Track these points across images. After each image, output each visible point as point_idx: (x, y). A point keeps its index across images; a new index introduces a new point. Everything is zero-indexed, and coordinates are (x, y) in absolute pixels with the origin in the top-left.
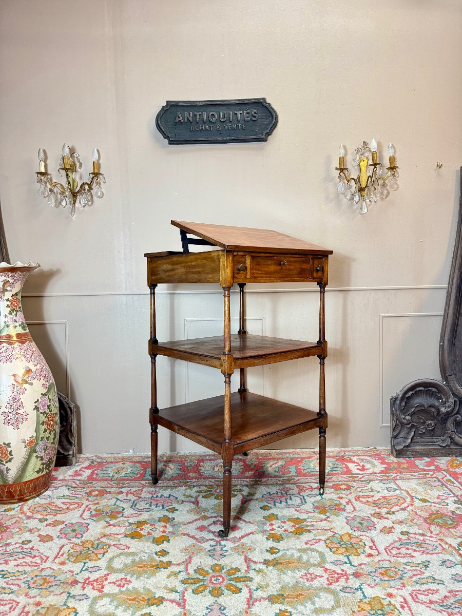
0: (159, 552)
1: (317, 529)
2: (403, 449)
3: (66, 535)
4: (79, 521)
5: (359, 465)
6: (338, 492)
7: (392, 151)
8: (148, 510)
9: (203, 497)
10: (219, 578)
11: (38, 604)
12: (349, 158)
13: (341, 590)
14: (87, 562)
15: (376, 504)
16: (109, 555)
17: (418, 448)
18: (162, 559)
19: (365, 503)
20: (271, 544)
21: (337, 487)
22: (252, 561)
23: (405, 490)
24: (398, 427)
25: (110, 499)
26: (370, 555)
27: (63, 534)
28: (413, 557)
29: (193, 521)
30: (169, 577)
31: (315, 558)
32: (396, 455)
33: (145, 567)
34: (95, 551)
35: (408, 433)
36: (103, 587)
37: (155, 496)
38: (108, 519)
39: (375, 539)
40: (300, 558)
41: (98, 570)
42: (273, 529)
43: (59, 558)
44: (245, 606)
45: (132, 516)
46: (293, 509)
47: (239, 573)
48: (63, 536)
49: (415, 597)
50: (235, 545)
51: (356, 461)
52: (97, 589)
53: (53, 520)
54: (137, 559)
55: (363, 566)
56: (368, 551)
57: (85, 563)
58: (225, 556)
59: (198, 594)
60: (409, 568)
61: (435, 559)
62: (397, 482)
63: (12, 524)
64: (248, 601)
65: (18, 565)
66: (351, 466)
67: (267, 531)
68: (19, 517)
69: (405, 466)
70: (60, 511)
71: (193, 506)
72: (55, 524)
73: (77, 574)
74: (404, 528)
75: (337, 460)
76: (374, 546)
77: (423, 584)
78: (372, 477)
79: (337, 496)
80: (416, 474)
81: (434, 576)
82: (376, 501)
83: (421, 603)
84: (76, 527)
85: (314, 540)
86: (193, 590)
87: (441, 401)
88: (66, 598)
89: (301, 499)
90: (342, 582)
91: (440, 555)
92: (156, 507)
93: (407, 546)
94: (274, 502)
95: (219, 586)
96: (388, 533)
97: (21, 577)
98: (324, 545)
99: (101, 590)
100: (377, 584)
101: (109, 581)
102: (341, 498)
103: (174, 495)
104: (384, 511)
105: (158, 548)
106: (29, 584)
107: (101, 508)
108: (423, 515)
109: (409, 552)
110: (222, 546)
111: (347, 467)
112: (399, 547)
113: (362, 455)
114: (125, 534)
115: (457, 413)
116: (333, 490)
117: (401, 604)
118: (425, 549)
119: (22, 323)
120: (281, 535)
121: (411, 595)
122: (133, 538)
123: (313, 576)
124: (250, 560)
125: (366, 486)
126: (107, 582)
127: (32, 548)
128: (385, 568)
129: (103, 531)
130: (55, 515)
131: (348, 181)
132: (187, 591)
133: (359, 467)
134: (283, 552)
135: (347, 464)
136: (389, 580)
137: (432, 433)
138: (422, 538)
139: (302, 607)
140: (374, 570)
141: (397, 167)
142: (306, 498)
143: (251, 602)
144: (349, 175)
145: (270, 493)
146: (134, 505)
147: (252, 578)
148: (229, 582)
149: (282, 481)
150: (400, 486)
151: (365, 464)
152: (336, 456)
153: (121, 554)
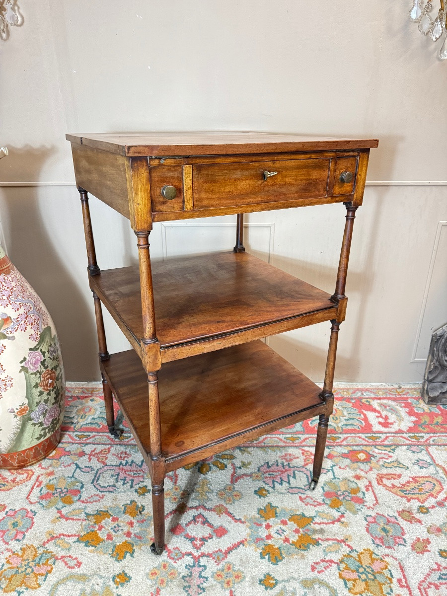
0: (118, 576)
1: (328, 540)
2: (438, 396)
3: (4, 532)
4: (24, 506)
5: (381, 416)
6: (355, 465)
8: (111, 489)
14: (23, 592)
15: (404, 491)
16: (52, 579)
18: (120, 591)
19: (390, 489)
20: (265, 567)
21: (353, 457)
23: (440, 467)
24: (436, 369)
25: (68, 466)
27: (1, 531)
29: (167, 515)
32: (429, 402)
34: (35, 569)
37: (124, 462)
38: (60, 505)
39: (406, 564)
45: (91, 500)
46: (297, 497)
50: (219, 567)
51: (378, 408)
54: (88, 590)
56: (396, 588)
57: (20, 593)
58: (204, 590)
62: (430, 449)
66: (371, 416)
67: (262, 539)
69: (440, 419)
70: (4, 485)
71: (169, 485)
74: (443, 543)
75: (353, 406)
76: (404, 580)
78: (399, 440)
79: (353, 474)
82: (404, 485)
84: (19, 518)
85: (322, 561)
92: (124, 484)
94: (273, 481)
96: (422, 552)
98: (337, 572)
102: (358, 477)
104: (415, 504)
105: (117, 567)
107: (55, 482)
110: (201, 569)
111: (366, 419)
112: (437, 582)
113: (384, 398)
114: (78, 536)
116: (347, 462)
120: (280, 548)
122: (87, 543)
125: (391, 457)
129: (51, 528)
134: (282, 585)
135: (366, 413)
145: (268, 463)
146: (96, 479)
149: (284, 442)
150: (434, 458)
151: (389, 414)
152: (352, 399)
153: (69, 578)
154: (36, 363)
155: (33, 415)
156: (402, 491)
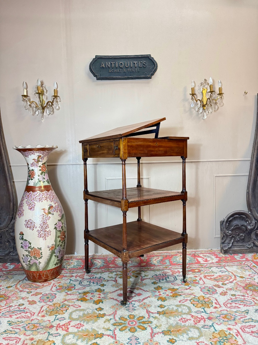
0: (98, 308)
1: (185, 294)
2: (227, 249)
3: (44, 300)
4: (50, 292)
5: (204, 259)
6: (194, 273)
7: (220, 84)
8: (88, 285)
9: (119, 278)
10: (133, 322)
11: (32, 339)
12: (196, 89)
13: (202, 327)
14: (57, 315)
15: (215, 279)
16: (69, 311)
17: (236, 248)
18: (100, 312)
19: (210, 279)
20: (160, 303)
21: (193, 271)
22: (151, 312)
23: (230, 272)
24: (224, 237)
25: (66, 280)
26: (216, 308)
27: (42, 300)
28: (239, 308)
29: (115, 291)
30: (105, 322)
31: (186, 310)
32: (224, 253)
33: (91, 317)
34: (61, 309)
35: (230, 241)
36: (68, 329)
37: (92, 278)
38: (66, 291)
39: (218, 299)
40: (177, 310)
41: (64, 319)
42: (160, 295)
43: (41, 313)
44: (150, 337)
45: (80, 289)
46: (170, 283)
47: (144, 319)
48: (42, 301)
49: (243, 330)
50: (140, 304)
51: (202, 256)
52: (65, 330)
53: (35, 292)
54: (86, 313)
55: (213, 313)
56: (214, 305)
57: (56, 316)
58: (135, 310)
59: (122, 331)
60: (238, 314)
61: (252, 309)
62: (226, 267)
63: (12, 295)
64: (151, 334)
65: (18, 318)
66: (199, 259)
67: (157, 296)
68: (15, 291)
69: (229, 259)
70: (39, 287)
71: (114, 283)
72: (36, 294)
73: (53, 322)
74: (233, 292)
75: (191, 256)
76: (217, 303)
77: (247, 322)
78: (212, 265)
79: (194, 276)
80: (236, 263)
81: (252, 318)
82: (216, 278)
83: (247, 333)
84: (49, 296)
85: (184, 300)
86: (119, 329)
87: (248, 222)
88: (47, 335)
89: (174, 278)
90: (202, 323)
91: (254, 307)
92: (93, 284)
93: (235, 302)
94: (159, 280)
95: (134, 326)
96: (224, 295)
97: (20, 324)
98: (190, 302)
99: (67, 330)
100: (221, 323)
101: (71, 325)
102: (196, 277)
103: (103, 277)
104: (220, 283)
105: (97, 306)
106: (25, 328)
107: (62, 285)
108: (242, 285)
109: (237, 305)
110: (133, 305)
111: (197, 260)
112: (231, 303)
113: (205, 253)
114: (77, 299)
115: (256, 229)
116: (191, 272)
117: (236, 333)
118: (246, 303)
119: (48, 180)
120: (165, 297)
121: (241, 328)
122: (82, 301)
123: (186, 320)
124: (149, 312)
125: (209, 270)
126: (70, 326)
127: (25, 308)
128: (225, 314)
129: (64, 297)
130: (36, 290)
131: (197, 101)
132: (116, 329)
133: (204, 260)
134: (167, 307)
135: (197, 258)
136: (228, 321)
137: (243, 240)
138: (243, 298)
139: (182, 337)
140: (219, 316)
141: (223, 93)
142: (176, 277)
143: (153, 335)
144: (197, 98)
145: (156, 275)
146: (80, 283)
147: (152, 322)
148: (139, 324)
149: (162, 268)
150: (228, 269)
151: (207, 258)
152: (191, 254)
153: (76, 310)
154: (60, 227)
155: (56, 251)
156: (215, 280)
